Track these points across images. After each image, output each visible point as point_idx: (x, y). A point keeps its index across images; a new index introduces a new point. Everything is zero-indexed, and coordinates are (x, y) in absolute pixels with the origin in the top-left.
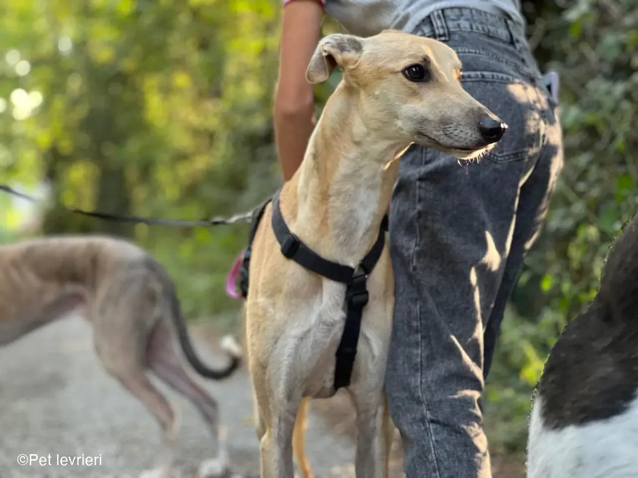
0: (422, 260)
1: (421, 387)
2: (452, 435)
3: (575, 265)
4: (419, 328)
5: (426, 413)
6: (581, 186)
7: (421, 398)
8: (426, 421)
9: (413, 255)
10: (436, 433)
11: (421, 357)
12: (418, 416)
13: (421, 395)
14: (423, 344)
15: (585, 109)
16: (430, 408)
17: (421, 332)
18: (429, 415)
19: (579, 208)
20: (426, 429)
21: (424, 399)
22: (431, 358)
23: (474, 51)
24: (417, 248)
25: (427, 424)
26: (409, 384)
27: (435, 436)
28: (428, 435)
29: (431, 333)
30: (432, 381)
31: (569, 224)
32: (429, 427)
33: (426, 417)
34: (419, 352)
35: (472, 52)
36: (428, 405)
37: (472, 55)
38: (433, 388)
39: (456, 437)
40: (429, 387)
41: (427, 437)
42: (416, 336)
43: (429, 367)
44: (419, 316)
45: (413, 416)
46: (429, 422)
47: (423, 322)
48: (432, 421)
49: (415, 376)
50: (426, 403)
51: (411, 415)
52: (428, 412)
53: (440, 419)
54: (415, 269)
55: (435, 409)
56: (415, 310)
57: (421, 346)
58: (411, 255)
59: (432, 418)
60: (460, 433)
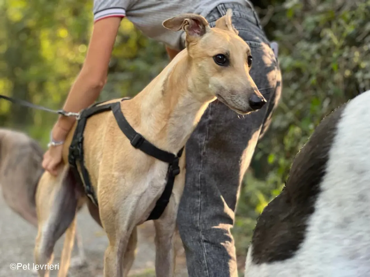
0: (209, 149)
1: (199, 221)
2: (216, 249)
3: (287, 148)
4: (200, 187)
5: (202, 236)
6: (292, 103)
7: (199, 228)
8: (201, 241)
9: (204, 146)
10: (207, 248)
11: (200, 204)
12: (197, 238)
13: (199, 225)
14: (202, 196)
15: (295, 58)
16: (204, 233)
17: (201, 190)
18: (203, 238)
19: (290, 115)
20: (201, 246)
21: (201, 228)
22: (206, 205)
23: (244, 29)
24: (207, 142)
25: (202, 242)
26: (192, 219)
27: (206, 250)
28: (202, 249)
29: (207, 191)
30: (206, 218)
31: (284, 124)
32: (203, 245)
33: (202, 239)
34: (200, 201)
35: (243, 30)
36: (203, 232)
37: (243, 31)
38: (206, 222)
39: (218, 250)
40: (204, 221)
41: (201, 251)
42: (198, 192)
43: (204, 210)
44: (200, 181)
45: (194, 237)
46: (203, 242)
47: (202, 184)
48: (205, 241)
49: (196, 215)
50: (202, 230)
51: (193, 237)
52: (203, 236)
53: (210, 240)
54: (204, 154)
55: (207, 234)
56: (198, 177)
57: (201, 198)
58: (203, 146)
59: (205, 239)
60: (220, 248)
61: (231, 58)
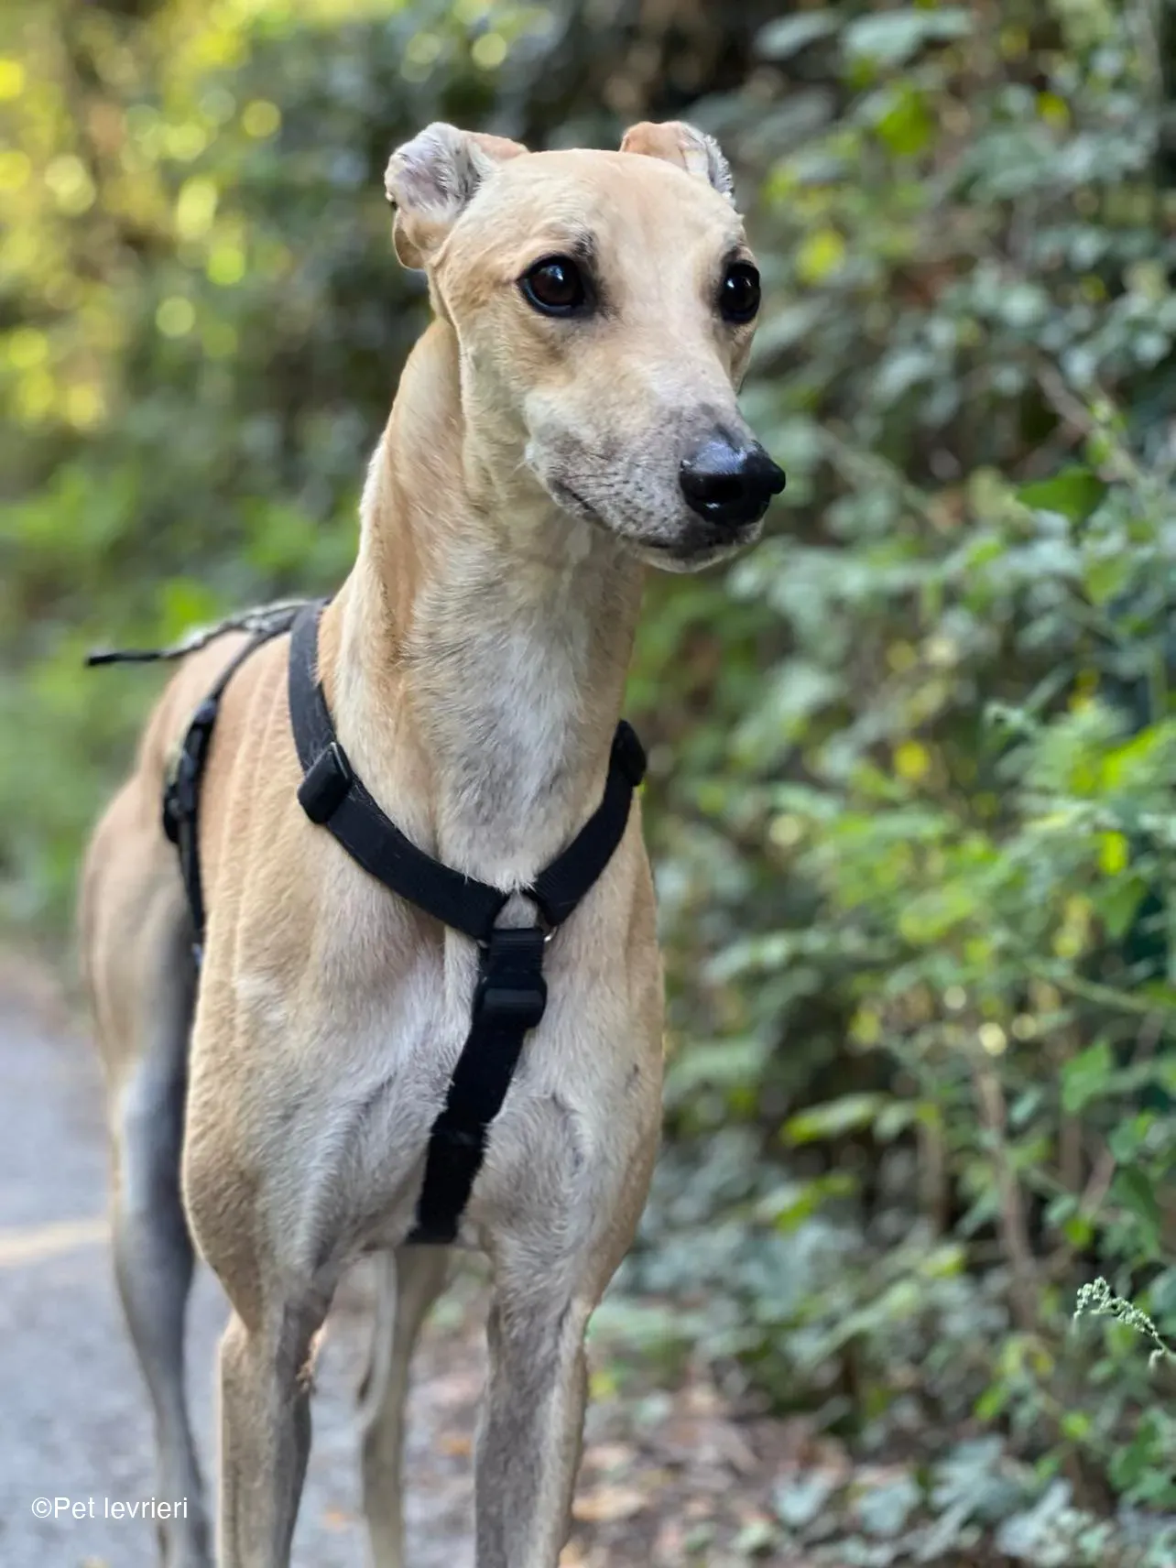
61: (604, 272)
